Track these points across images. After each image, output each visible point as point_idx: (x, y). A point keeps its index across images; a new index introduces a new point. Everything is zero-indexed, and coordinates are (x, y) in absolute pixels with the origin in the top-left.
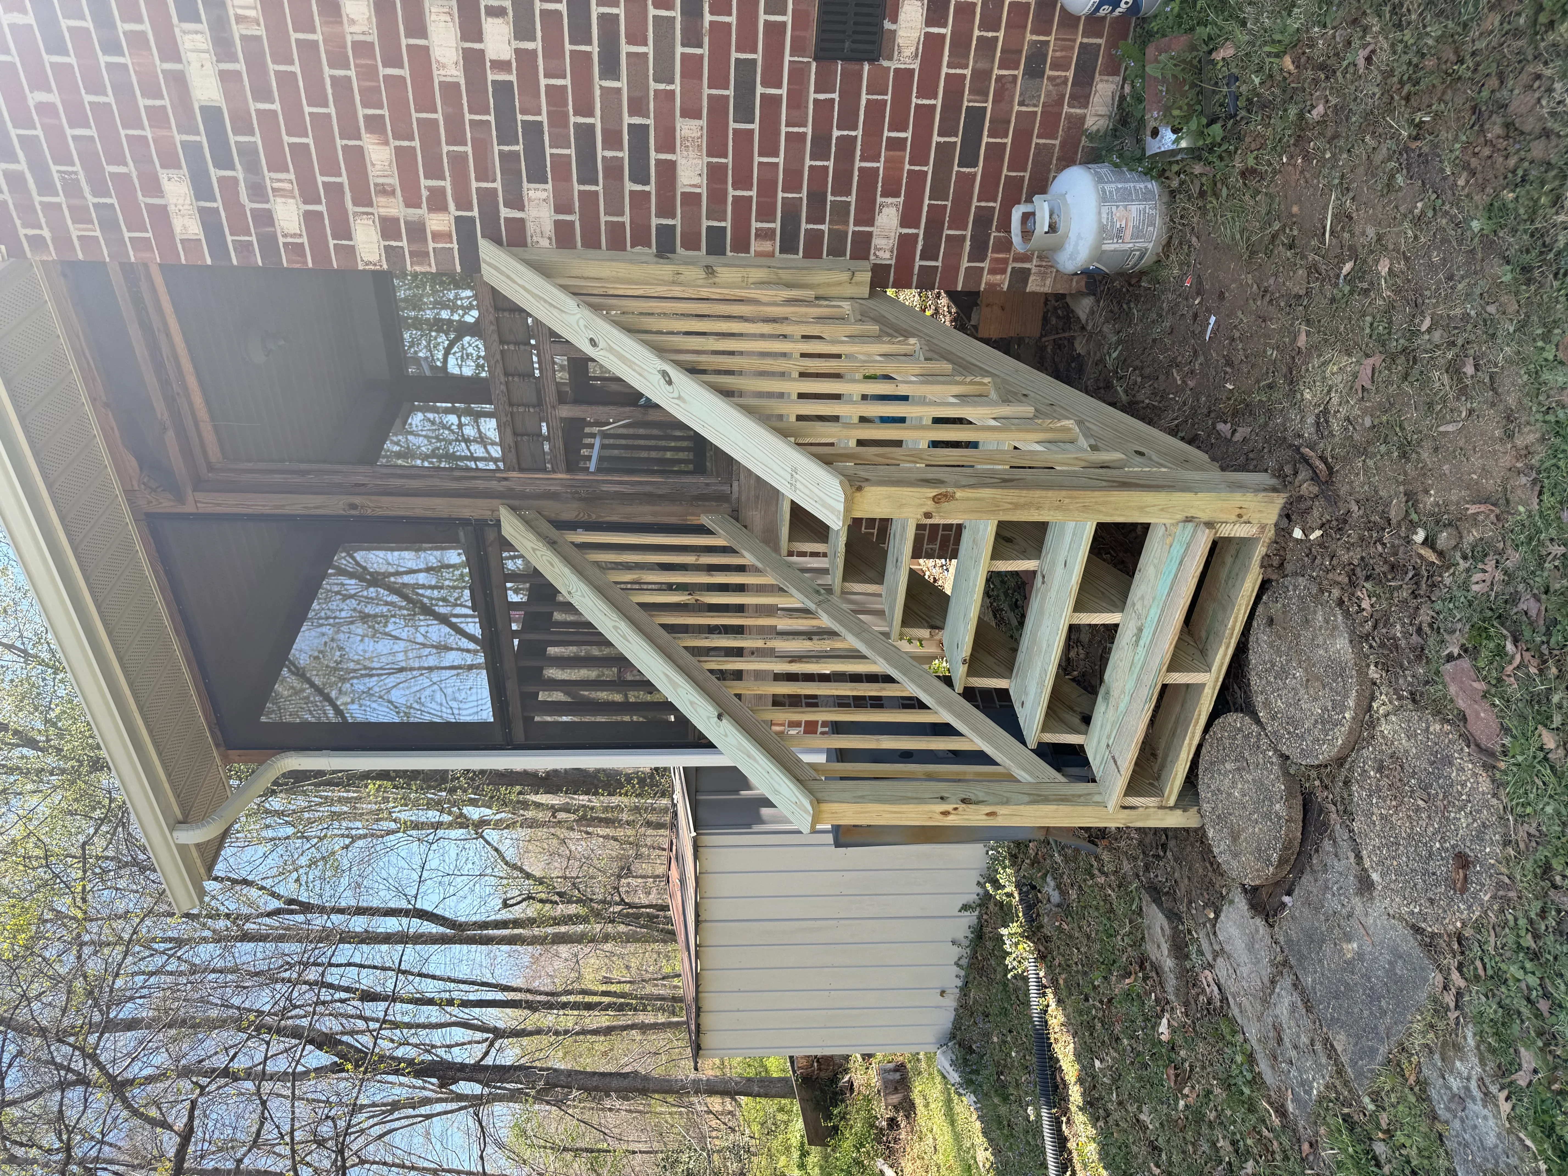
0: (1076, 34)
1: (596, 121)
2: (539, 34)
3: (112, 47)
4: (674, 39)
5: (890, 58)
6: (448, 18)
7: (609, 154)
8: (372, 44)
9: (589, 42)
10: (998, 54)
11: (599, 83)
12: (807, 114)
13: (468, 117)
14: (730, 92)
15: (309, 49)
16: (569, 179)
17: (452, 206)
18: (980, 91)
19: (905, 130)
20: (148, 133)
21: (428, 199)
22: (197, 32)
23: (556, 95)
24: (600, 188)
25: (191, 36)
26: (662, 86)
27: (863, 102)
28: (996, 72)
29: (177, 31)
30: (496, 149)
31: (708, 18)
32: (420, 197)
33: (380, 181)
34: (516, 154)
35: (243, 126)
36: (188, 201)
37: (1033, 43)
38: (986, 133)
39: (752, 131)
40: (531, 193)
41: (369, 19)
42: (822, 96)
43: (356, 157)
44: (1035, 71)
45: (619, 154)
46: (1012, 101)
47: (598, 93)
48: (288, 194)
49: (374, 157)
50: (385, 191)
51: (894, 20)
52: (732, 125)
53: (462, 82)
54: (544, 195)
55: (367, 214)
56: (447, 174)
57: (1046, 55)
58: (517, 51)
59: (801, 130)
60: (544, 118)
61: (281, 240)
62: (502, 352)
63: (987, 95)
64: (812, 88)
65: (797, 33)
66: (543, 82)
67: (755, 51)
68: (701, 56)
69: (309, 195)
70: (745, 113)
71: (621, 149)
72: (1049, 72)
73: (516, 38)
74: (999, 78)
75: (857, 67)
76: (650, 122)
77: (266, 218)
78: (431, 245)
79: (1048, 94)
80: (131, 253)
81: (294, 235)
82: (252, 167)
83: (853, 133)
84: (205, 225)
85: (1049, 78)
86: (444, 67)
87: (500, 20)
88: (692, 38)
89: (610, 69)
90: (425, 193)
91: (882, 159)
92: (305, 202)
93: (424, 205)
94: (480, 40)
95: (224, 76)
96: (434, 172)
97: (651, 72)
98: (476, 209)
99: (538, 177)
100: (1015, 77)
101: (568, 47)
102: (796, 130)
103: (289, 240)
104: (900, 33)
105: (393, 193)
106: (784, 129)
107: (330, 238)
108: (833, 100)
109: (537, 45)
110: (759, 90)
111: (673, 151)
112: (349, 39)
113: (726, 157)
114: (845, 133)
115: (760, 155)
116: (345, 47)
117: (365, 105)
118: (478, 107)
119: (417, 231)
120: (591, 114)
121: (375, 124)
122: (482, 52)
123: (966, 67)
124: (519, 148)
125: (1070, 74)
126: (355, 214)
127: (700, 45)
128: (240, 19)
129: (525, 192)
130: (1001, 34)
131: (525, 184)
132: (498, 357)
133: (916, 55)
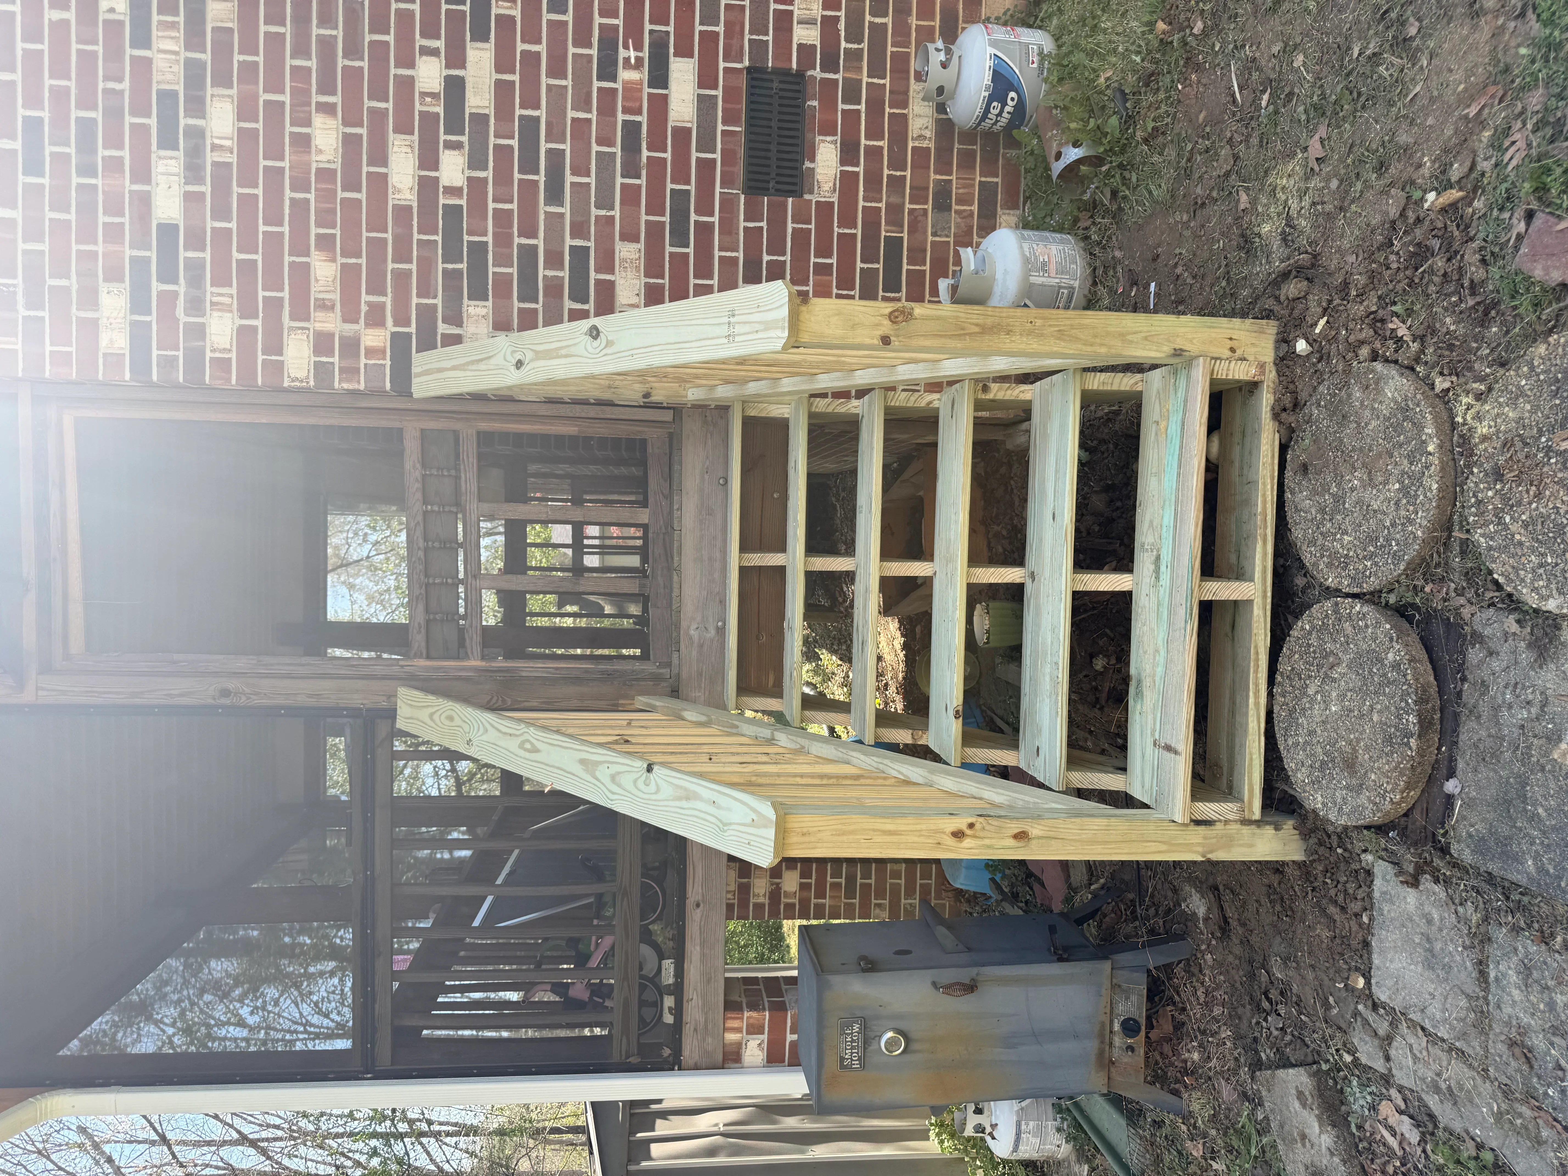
0: (975, 173)
1: (539, 242)
2: (491, 164)
3: (88, 170)
4: (614, 171)
5: (811, 192)
6: (409, 150)
7: (550, 273)
8: (335, 170)
9: (537, 172)
10: (908, 191)
11: (543, 209)
12: (738, 240)
13: (416, 236)
14: (666, 219)
15: (274, 175)
16: (510, 296)
17: (389, 321)
18: (895, 221)
19: (830, 256)
20: (100, 248)
21: (366, 314)
22: (171, 158)
23: (502, 218)
24: (539, 306)
25: (165, 162)
26: (603, 213)
27: (789, 231)
28: (908, 206)
29: (153, 156)
30: (440, 266)
31: (645, 153)
32: (360, 311)
33: (321, 296)
34: (460, 272)
35: (196, 241)
36: (122, 315)
37: (937, 182)
38: (905, 261)
39: (687, 255)
40: (471, 310)
41: (336, 150)
42: (751, 225)
43: (302, 273)
44: (942, 204)
45: (560, 274)
46: (926, 232)
47: (542, 217)
48: (227, 308)
49: (319, 273)
50: (325, 306)
51: (813, 159)
52: (669, 249)
53: (415, 205)
54: (483, 311)
55: (303, 328)
56: (389, 290)
57: (950, 192)
58: (469, 179)
59: (734, 254)
60: (489, 239)
61: (209, 355)
62: (425, 513)
63: (902, 226)
64: (742, 217)
65: (727, 168)
66: (491, 205)
67: (688, 183)
68: (639, 186)
69: (247, 309)
70: (680, 238)
71: (562, 268)
72: (955, 207)
73: (469, 168)
74: (911, 211)
75: (782, 199)
76: (591, 244)
77: (199, 332)
78: (363, 361)
79: (957, 226)
80: (48, 368)
81: (224, 350)
82: (195, 281)
83: (782, 258)
84: (133, 338)
85: (956, 212)
86: (399, 191)
87: (456, 152)
88: (630, 170)
89: (555, 195)
90: (364, 308)
91: (811, 283)
92: (241, 317)
93: (362, 321)
94: (436, 169)
95: (188, 197)
96: (376, 288)
97: (593, 199)
98: (414, 325)
99: (478, 294)
100: (925, 211)
101: (517, 176)
102: (728, 254)
103: (217, 355)
104: (818, 170)
105: (332, 308)
106: (717, 254)
107: (260, 353)
108: (762, 228)
109: (488, 174)
110: (693, 217)
111: (612, 271)
112: (314, 166)
113: (663, 278)
114: (775, 258)
115: (695, 277)
116: (309, 173)
117: (318, 225)
118: (427, 227)
119: (351, 346)
120: (535, 236)
121: (325, 243)
122: (437, 178)
123: (880, 201)
124: (463, 266)
125: (975, 208)
126: (291, 329)
127: (638, 177)
128: (214, 148)
129: (465, 308)
130: (908, 174)
131: (466, 301)
132: (420, 518)
133: (835, 190)
